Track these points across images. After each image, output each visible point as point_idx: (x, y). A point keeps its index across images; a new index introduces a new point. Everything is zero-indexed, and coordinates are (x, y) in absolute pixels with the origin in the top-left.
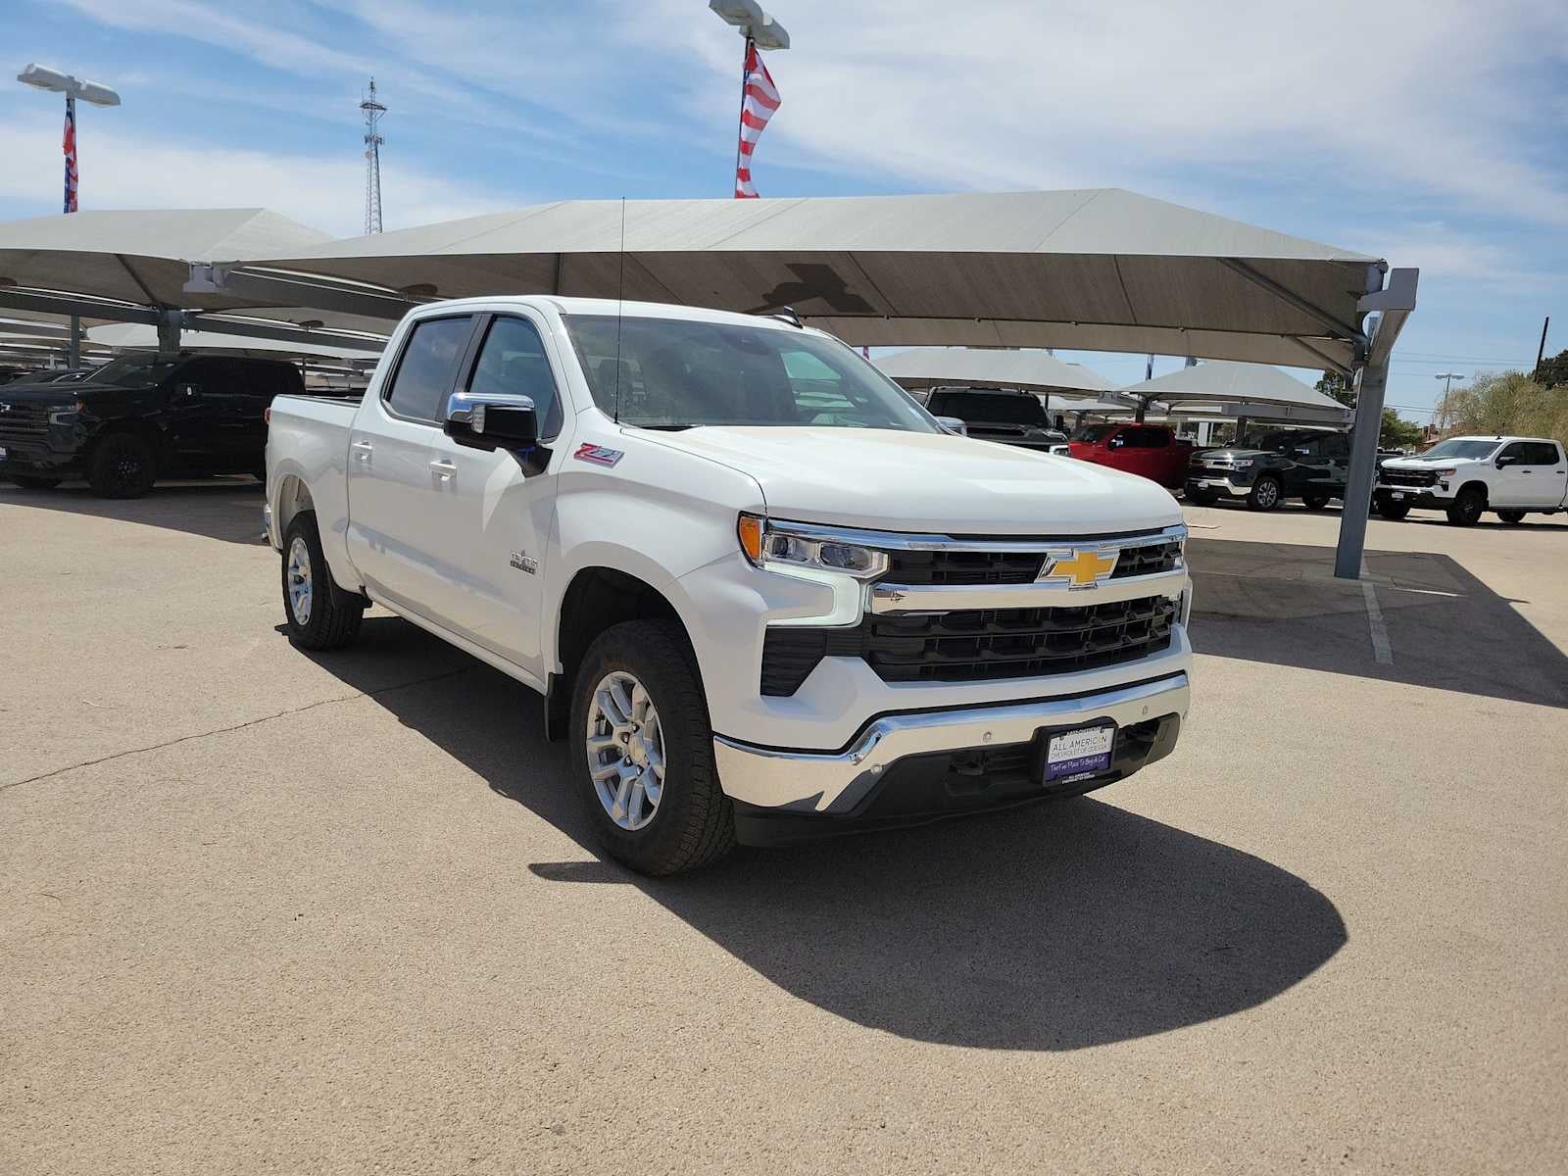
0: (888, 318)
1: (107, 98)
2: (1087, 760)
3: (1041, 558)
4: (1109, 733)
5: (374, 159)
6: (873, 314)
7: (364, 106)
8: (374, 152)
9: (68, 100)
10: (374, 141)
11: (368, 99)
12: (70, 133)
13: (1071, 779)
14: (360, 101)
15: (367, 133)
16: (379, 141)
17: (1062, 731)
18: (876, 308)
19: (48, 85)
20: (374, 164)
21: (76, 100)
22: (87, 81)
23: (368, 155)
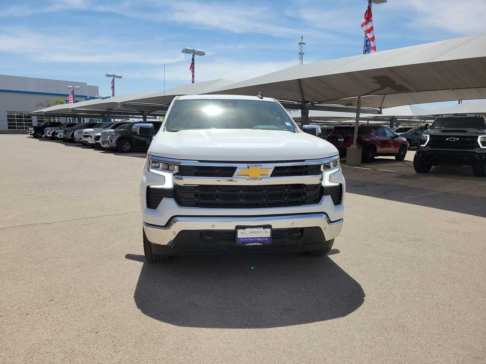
0: (416, 92)
1: (202, 54)
2: (258, 239)
3: (235, 168)
4: (269, 230)
5: (301, 59)
6: (410, 91)
7: (299, 44)
8: (301, 57)
9: (193, 56)
10: (301, 54)
11: (300, 42)
12: (193, 63)
13: (250, 244)
14: (298, 43)
15: (299, 51)
16: (303, 54)
17: (244, 227)
18: (410, 88)
19: (189, 52)
20: (301, 61)
21: (195, 55)
22: (198, 50)
23: (300, 58)
